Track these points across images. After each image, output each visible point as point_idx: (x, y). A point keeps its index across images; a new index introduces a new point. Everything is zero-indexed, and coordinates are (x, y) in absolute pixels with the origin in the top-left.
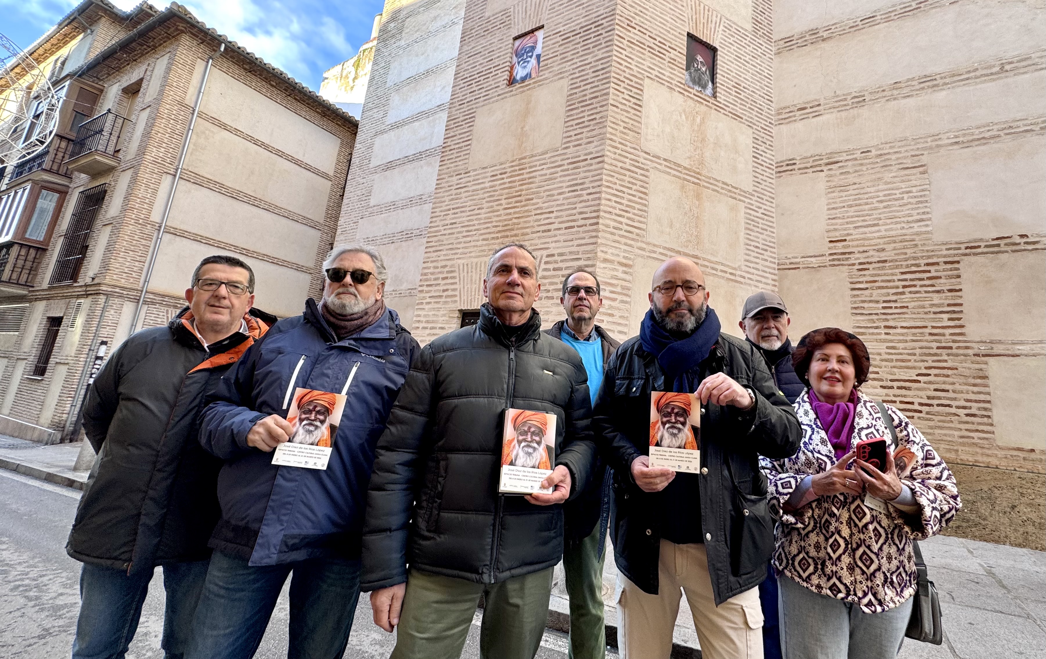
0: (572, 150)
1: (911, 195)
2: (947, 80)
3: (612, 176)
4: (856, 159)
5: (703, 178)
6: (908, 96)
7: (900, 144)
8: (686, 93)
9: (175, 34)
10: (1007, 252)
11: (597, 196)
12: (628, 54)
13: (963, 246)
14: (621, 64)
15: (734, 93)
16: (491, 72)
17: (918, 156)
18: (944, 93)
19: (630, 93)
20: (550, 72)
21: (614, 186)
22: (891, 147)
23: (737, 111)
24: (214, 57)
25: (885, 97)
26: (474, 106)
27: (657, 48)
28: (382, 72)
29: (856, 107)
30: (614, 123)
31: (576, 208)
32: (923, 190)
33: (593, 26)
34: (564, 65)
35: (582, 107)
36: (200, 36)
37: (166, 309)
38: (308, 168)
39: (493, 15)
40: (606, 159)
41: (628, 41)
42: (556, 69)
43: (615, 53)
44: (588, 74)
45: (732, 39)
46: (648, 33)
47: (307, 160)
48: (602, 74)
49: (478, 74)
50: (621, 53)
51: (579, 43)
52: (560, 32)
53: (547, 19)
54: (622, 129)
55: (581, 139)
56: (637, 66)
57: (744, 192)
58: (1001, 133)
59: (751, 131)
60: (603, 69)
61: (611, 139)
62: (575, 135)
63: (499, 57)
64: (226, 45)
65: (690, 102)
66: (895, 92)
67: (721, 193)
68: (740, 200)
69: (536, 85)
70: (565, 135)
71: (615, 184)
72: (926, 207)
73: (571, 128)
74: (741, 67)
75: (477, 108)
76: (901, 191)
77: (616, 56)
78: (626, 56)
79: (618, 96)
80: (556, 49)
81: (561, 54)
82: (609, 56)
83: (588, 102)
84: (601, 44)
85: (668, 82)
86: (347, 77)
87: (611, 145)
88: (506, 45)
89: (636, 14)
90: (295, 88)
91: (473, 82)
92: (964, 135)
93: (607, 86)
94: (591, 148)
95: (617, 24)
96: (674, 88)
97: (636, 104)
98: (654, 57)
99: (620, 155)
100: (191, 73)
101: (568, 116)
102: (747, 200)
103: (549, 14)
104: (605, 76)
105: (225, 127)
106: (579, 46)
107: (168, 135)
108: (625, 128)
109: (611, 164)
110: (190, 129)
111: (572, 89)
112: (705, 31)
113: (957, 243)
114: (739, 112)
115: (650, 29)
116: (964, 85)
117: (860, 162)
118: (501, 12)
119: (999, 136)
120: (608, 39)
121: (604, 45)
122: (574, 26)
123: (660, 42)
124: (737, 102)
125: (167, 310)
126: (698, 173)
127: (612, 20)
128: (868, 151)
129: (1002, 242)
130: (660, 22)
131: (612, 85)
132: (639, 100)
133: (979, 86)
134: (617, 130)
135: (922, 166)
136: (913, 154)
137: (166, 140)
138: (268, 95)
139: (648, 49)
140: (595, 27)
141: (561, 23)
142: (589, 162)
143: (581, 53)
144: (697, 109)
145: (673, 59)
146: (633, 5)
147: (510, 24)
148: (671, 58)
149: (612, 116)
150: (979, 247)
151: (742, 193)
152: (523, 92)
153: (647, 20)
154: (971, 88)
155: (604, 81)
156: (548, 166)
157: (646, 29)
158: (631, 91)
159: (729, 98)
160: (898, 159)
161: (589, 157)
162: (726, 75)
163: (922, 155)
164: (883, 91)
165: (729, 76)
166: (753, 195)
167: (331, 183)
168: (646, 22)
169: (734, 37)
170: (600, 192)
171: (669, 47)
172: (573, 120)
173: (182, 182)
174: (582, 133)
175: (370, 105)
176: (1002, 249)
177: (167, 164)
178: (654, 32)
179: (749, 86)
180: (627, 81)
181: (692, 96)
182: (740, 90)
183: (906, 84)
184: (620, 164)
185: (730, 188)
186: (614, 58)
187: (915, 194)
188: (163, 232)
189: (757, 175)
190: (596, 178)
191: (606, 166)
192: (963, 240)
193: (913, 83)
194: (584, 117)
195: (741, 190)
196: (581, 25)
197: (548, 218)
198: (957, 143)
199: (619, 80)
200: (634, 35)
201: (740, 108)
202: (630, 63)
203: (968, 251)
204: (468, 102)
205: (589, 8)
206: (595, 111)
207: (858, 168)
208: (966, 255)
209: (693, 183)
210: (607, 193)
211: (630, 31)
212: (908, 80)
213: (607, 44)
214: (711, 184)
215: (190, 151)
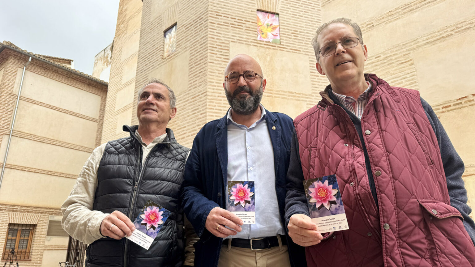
0: (193, 90)
1: (406, 79)
2: (418, 5)
3: (213, 102)
4: (373, 63)
5: (275, 92)
6: (397, 19)
7: (396, 49)
8: (258, 45)
9: (6, 57)
10: (466, 106)
11: (204, 115)
12: (217, 32)
13: (441, 107)
14: (213, 38)
15: (293, 37)
16: (154, 53)
17: (407, 54)
18: (417, 13)
19: (221, 53)
20: (181, 48)
21: (215, 108)
22: (392, 52)
23: (295, 47)
24: (27, 65)
25: (384, 22)
26: (147, 73)
27: (237, 24)
28: (118, 54)
29: (369, 31)
30: (211, 72)
31: (195, 123)
32: (413, 76)
33: (198, 19)
34: (187, 43)
35: (196, 65)
36: (19, 55)
37: (8, 212)
38: (83, 117)
39: (154, 20)
40: (208, 93)
41: (218, 24)
42: (183, 46)
43: (209, 33)
44: (197, 47)
45: (289, 5)
46: (230, 16)
47: (82, 112)
48: (204, 46)
49: (148, 54)
50: (213, 32)
51: (193, 30)
52: (184, 25)
53: (179, 18)
54: (217, 74)
55: (196, 84)
56: (224, 37)
57: (305, 95)
58: (453, 33)
59: (308, 57)
60: (204, 43)
61: (210, 82)
62: (194, 82)
63: (157, 43)
64: (32, 58)
65: (262, 50)
66: (390, 18)
67: (288, 99)
68: (303, 101)
69: (175, 56)
70: (189, 83)
71: (215, 106)
72: (416, 85)
73: (192, 78)
74: (297, 20)
75: (149, 73)
76: (400, 78)
77: (210, 34)
78: (217, 33)
79: (213, 56)
80: (183, 35)
81: (185, 37)
82: (207, 35)
83: (199, 63)
84: (202, 29)
85: (246, 41)
86: (107, 57)
87: (210, 85)
88: (161, 36)
89: (221, 8)
90: (71, 72)
91: (146, 59)
92: (432, 38)
93: (206, 52)
94: (201, 88)
95: (210, 16)
96: (250, 43)
97: (225, 59)
98: (235, 29)
99: (217, 89)
100: (15, 76)
101: (190, 72)
102: (308, 100)
103: (179, 16)
104: (205, 47)
105: (34, 102)
106: (193, 32)
107: (5, 113)
108: (219, 73)
109: (212, 96)
110: (16, 107)
111: (191, 56)
112: (269, 5)
113: (437, 106)
114: (297, 47)
115: (231, 14)
116: (427, 6)
117: (375, 64)
118: (157, 18)
119: (451, 35)
120: (205, 26)
121: (204, 29)
122: (190, 21)
123: (238, 20)
124: (296, 42)
125: (9, 214)
126: (271, 90)
127: (207, 15)
128: (379, 56)
129: (463, 101)
130: (238, 8)
131: (209, 51)
132: (227, 56)
133: (436, 6)
134: (214, 76)
135: (410, 60)
136: (404, 54)
137: (4, 116)
138: (57, 80)
139: (231, 25)
140: (200, 20)
141: (184, 20)
142: (200, 96)
143: (194, 35)
144: (267, 53)
145: (248, 27)
146: (219, 3)
147: (162, 24)
148: (247, 27)
149: (210, 69)
150: (450, 106)
151: (304, 96)
152: (169, 61)
153: (229, 9)
154: (432, 8)
155: (205, 50)
156: (182, 101)
157: (229, 15)
158: (222, 52)
159: (290, 41)
160: (396, 58)
161: (200, 94)
162: (286, 28)
163: (410, 53)
164: (383, 18)
165: (288, 28)
166: (313, 96)
167: (97, 123)
168: (228, 10)
169: (290, 4)
170: (206, 113)
171: (245, 21)
172: (192, 74)
173: (13, 137)
174: (196, 81)
175: (113, 74)
176: (464, 105)
177: (5, 129)
178: (234, 15)
179: (304, 30)
180: (218, 47)
181: (263, 46)
182: (297, 34)
183: (395, 12)
184: (217, 95)
185: (295, 94)
186: (209, 36)
187: (408, 79)
188: (5, 168)
189: (314, 83)
190: (204, 105)
191: (208, 97)
192: (440, 103)
193: (399, 10)
194: (197, 71)
195: (303, 94)
196: (193, 20)
197: (183, 131)
198: (428, 43)
199: (213, 47)
200: (222, 20)
201: (298, 45)
202: (220, 36)
203: (444, 110)
204: (145, 71)
205: (196, 10)
206: (202, 67)
207: (374, 68)
208: (443, 112)
209: (268, 96)
210: (210, 112)
211: (218, 18)
212: (397, 9)
213: (206, 28)
214: (280, 94)
215: (17, 119)
